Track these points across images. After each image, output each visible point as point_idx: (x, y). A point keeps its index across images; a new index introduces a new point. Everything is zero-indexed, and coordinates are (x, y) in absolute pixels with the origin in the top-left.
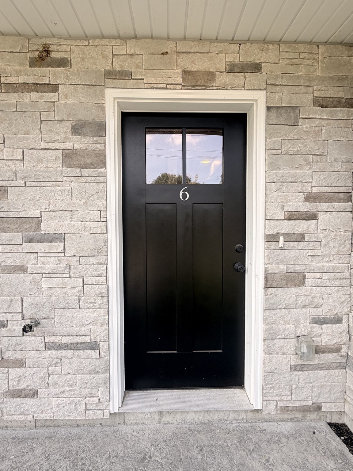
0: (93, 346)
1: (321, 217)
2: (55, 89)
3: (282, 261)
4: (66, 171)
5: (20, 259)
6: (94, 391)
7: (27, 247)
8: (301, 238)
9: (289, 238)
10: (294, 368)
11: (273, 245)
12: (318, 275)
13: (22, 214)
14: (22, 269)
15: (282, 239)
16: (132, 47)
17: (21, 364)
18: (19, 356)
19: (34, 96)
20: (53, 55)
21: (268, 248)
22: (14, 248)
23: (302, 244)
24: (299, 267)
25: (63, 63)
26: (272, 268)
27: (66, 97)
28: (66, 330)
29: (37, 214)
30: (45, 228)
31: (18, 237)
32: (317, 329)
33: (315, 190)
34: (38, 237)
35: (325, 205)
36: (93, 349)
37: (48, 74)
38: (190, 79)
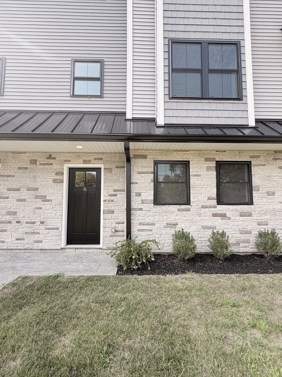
0: (58, 229)
1: (118, 195)
2: (52, 164)
3: (108, 207)
4: (53, 184)
5: (41, 206)
6: (57, 241)
7: (42, 203)
8: (113, 201)
9: (109, 201)
10: (111, 236)
11: (105, 203)
12: (117, 211)
13: (42, 195)
14: (41, 208)
15: (107, 201)
16: (71, 155)
17: (38, 233)
18: (38, 231)
19: (47, 166)
20: (52, 156)
21: (104, 203)
22: (39, 203)
23: (113, 202)
24: (112, 208)
25: (54, 158)
26: (105, 209)
27: (55, 166)
28: (51, 225)
29: (46, 194)
30: (47, 198)
31: (40, 200)
32: (117, 225)
33: (116, 189)
34: (45, 200)
35: (119, 192)
36: (58, 230)
37: (51, 161)
38: (85, 162)
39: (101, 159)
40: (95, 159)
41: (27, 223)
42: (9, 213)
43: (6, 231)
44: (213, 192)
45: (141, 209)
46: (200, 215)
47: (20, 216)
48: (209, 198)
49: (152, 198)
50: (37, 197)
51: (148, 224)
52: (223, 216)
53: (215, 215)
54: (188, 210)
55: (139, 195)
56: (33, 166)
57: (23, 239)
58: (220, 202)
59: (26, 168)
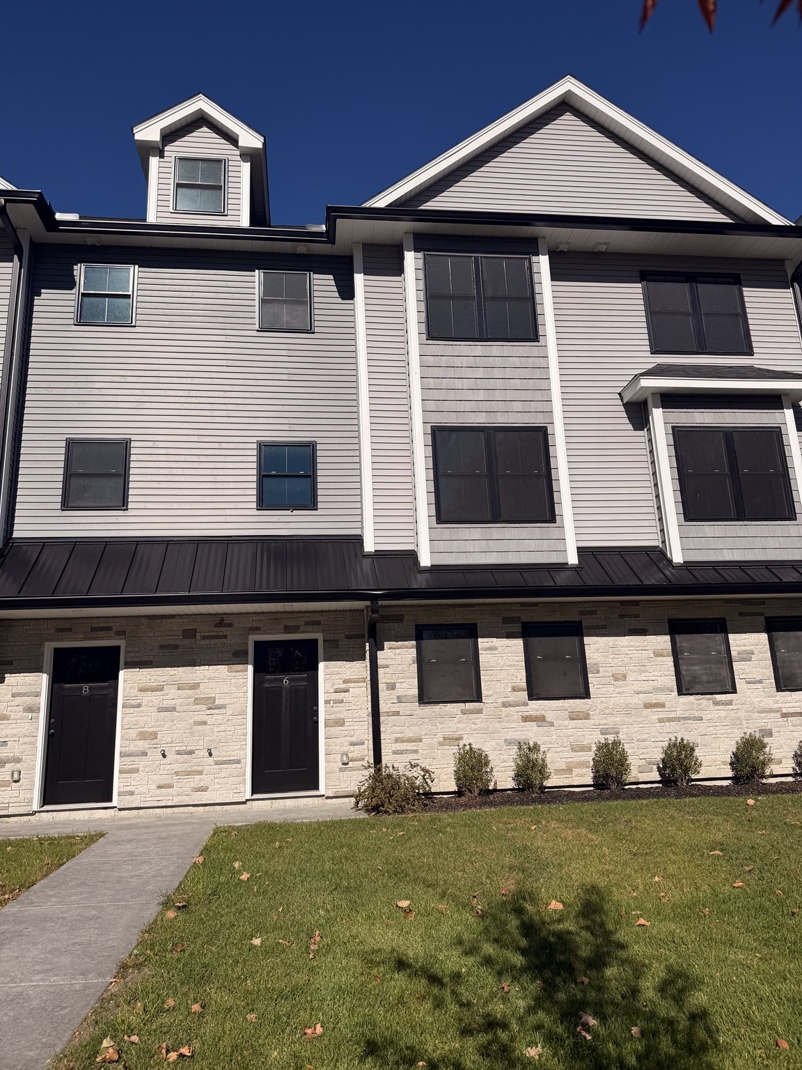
0: (238, 762)
1: (351, 690)
2: (225, 637)
3: (333, 713)
4: (229, 674)
5: (204, 718)
6: (238, 786)
7: (208, 712)
8: (342, 702)
9: (335, 702)
10: (341, 770)
11: (328, 705)
12: (351, 720)
13: (207, 696)
14: (204, 723)
15: (332, 702)
16: (261, 617)
17: (200, 773)
18: (200, 768)
19: (216, 640)
20: (225, 622)
21: (326, 707)
22: (201, 713)
23: (343, 704)
24: (341, 716)
25: (230, 625)
26: (328, 717)
27: (230, 640)
28: (225, 754)
29: (214, 695)
30: (217, 702)
31: (204, 707)
32: (352, 748)
33: (348, 677)
34: (213, 707)
35: (352, 685)
37: (225, 631)
38: (288, 629)
39: (318, 623)
40: (307, 624)
41: (179, 753)
42: (143, 736)
43: (137, 771)
44: (521, 677)
45: (397, 713)
46: (500, 719)
47: (165, 738)
48: (514, 689)
49: (415, 691)
50: (197, 701)
51: (410, 740)
52: (540, 720)
53: (526, 719)
54: (480, 711)
55: (392, 687)
56: (187, 642)
57: (171, 786)
58: (533, 695)
59: (176, 647)
